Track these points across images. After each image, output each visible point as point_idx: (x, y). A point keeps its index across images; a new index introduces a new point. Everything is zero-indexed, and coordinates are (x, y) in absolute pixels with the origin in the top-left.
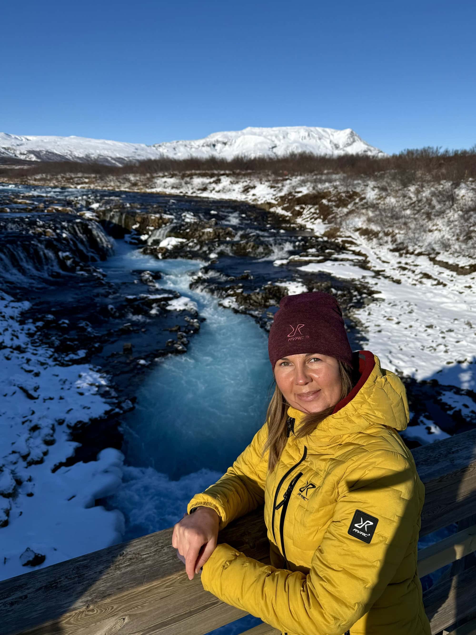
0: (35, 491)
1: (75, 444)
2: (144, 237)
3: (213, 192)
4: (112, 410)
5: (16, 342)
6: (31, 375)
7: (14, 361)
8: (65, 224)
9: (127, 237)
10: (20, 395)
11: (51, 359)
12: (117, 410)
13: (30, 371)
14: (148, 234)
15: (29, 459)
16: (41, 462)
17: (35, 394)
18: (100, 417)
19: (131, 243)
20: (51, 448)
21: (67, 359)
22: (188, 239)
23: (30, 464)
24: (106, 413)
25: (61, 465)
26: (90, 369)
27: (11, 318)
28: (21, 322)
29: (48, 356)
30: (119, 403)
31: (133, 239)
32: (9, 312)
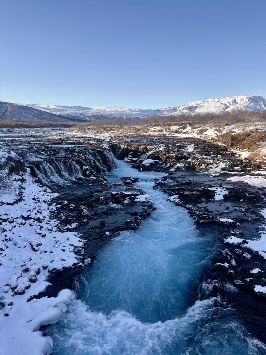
0: (11, 313)
1: (48, 284)
2: (135, 159)
3: (182, 133)
4: (78, 263)
5: (39, 216)
6: (40, 236)
7: (34, 227)
9: (126, 159)
10: (29, 248)
11: (56, 227)
12: (81, 264)
13: (40, 234)
14: (137, 157)
15: (15, 290)
16: (23, 293)
17: (37, 248)
18: (70, 267)
19: (128, 162)
20: (33, 284)
21: (65, 228)
22: (159, 160)
23: (16, 294)
24: (74, 265)
25: (35, 296)
26: (75, 235)
27: (45, 202)
28: (50, 205)
29: (55, 225)
30: (84, 259)
31: (129, 160)
32: (44, 198)
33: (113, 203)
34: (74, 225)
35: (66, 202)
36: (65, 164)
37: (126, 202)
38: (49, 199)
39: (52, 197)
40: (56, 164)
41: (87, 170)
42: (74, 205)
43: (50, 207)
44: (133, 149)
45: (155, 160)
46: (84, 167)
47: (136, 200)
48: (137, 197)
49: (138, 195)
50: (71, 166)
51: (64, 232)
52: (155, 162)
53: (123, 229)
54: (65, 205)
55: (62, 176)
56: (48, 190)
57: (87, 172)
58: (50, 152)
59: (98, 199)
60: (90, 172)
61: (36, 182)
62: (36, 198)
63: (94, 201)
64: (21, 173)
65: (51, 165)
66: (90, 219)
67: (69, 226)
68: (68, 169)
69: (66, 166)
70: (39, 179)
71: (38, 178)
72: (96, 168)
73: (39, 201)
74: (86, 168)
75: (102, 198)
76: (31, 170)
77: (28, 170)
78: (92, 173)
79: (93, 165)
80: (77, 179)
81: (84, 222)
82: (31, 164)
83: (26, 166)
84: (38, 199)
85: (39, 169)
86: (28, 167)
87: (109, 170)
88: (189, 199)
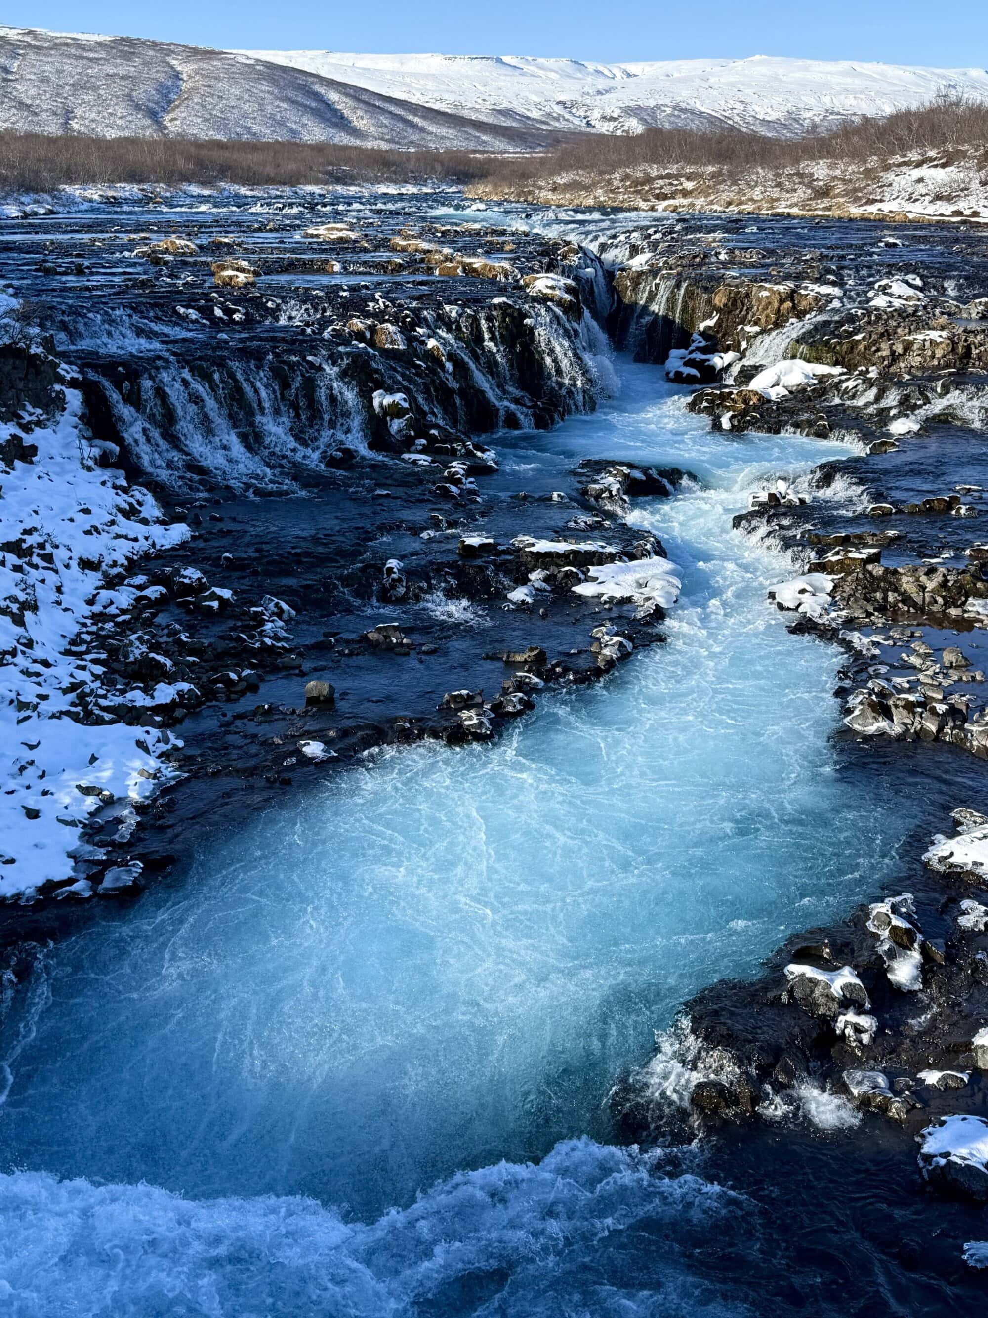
2: (718, 361)
4: (71, 881)
8: (452, 311)
9: (675, 360)
11: (72, 696)
12: (81, 886)
14: (736, 347)
18: (18, 896)
19: (679, 378)
21: (115, 700)
22: (850, 368)
24: (49, 887)
26: (141, 744)
27: (87, 565)
28: (111, 583)
29: (65, 684)
30: (106, 865)
31: (690, 363)
32: (93, 547)
33: (451, 594)
34: (165, 693)
35: (192, 574)
36: (280, 376)
37: (519, 594)
38: (121, 551)
39: (143, 545)
40: (232, 375)
41: (395, 411)
42: (226, 594)
43: (105, 595)
44: (720, 300)
45: (822, 369)
46: (381, 399)
47: (585, 589)
48: (593, 571)
49: (600, 559)
50: (310, 385)
51: (100, 721)
52: (822, 378)
53: (407, 737)
54: (188, 589)
55: (254, 442)
56: (151, 508)
57: (396, 425)
58: (229, 312)
59: (376, 568)
60: (410, 425)
61: (104, 461)
62: (31, 540)
63: (346, 581)
64: (31, 412)
65: (206, 376)
66: (275, 669)
67: (138, 698)
68: (295, 406)
69: (285, 385)
70: (126, 450)
71: (120, 441)
72: (468, 404)
73: (48, 558)
74: (388, 400)
75: (393, 563)
76: (86, 402)
77: (74, 398)
78: (420, 426)
79: (454, 385)
80: (332, 462)
81: (229, 682)
82: (95, 367)
83: (61, 380)
84: (42, 546)
85: (133, 398)
86: (73, 384)
88: (892, 597)
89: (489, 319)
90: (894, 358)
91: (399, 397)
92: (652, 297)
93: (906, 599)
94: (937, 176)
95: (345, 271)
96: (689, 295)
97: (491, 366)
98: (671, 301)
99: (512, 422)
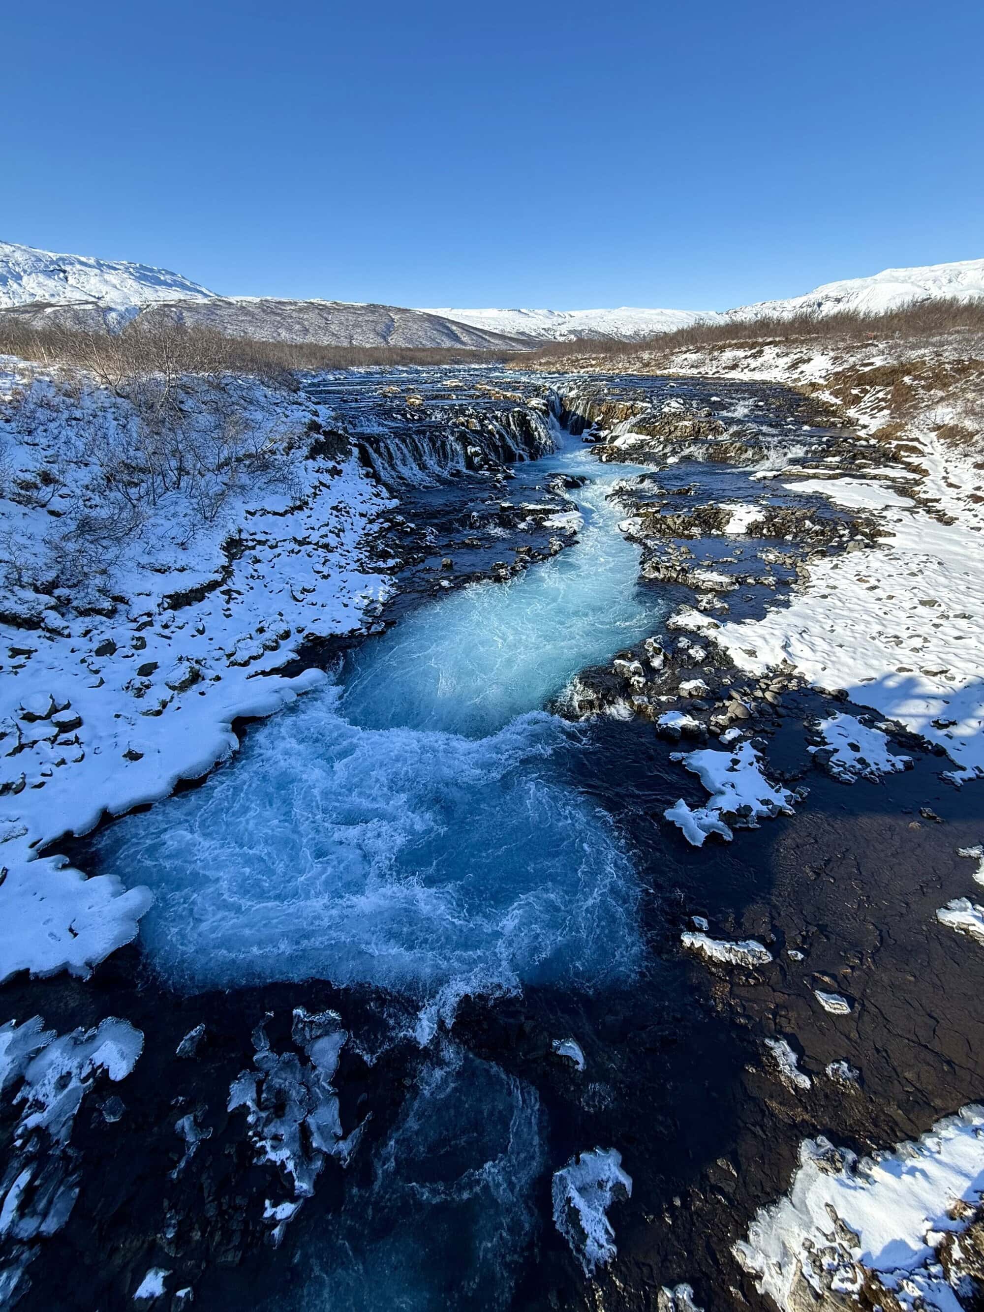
0: (210, 692)
1: (294, 656)
2: (602, 434)
3: (746, 371)
4: (360, 629)
5: (332, 540)
6: (318, 576)
7: (315, 559)
8: (498, 414)
9: (586, 433)
10: (285, 595)
11: (358, 564)
12: (363, 631)
13: (318, 572)
14: (609, 428)
15: (232, 659)
16: (246, 664)
17: (300, 596)
18: (342, 634)
19: (587, 440)
20: (267, 653)
21: (373, 565)
22: (653, 437)
23: (233, 664)
24: (353, 631)
25: (264, 673)
26: (383, 581)
27: (362, 515)
28: (371, 522)
29: (355, 559)
30: (372, 624)
31: (591, 435)
32: (363, 508)
33: (496, 525)
34: (391, 563)
35: (400, 518)
36: (432, 440)
37: (522, 526)
38: (374, 510)
39: (382, 507)
41: (476, 454)
42: (413, 525)
43: (369, 526)
44: (603, 409)
45: (642, 437)
46: (471, 449)
47: (547, 524)
48: (550, 516)
49: (553, 512)
50: (443, 444)
51: (368, 573)
52: (642, 441)
53: (478, 579)
54: (398, 524)
55: (423, 467)
56: (385, 493)
57: (476, 460)
58: (413, 416)
59: (469, 516)
60: (482, 459)
61: (367, 475)
62: (342, 505)
63: (458, 520)
64: (340, 457)
65: (404, 441)
66: (431, 554)
67: (381, 564)
68: (438, 453)
69: (434, 445)
70: (375, 471)
71: (373, 468)
72: (504, 451)
73: (348, 512)
74: (473, 450)
75: (474, 514)
76: (360, 452)
77: (356, 451)
78: (486, 460)
79: (499, 443)
80: (452, 475)
81: (414, 559)
82: (363, 438)
83: (350, 444)
84: (345, 508)
85: (377, 451)
86: (355, 445)
87: (533, 457)
88: (663, 526)
89: (513, 417)
90: (670, 432)
91: (477, 448)
92: (577, 408)
93: (669, 527)
94: (693, 357)
95: (457, 399)
96: (592, 407)
97: (514, 437)
98: (585, 411)
99: (521, 459)
